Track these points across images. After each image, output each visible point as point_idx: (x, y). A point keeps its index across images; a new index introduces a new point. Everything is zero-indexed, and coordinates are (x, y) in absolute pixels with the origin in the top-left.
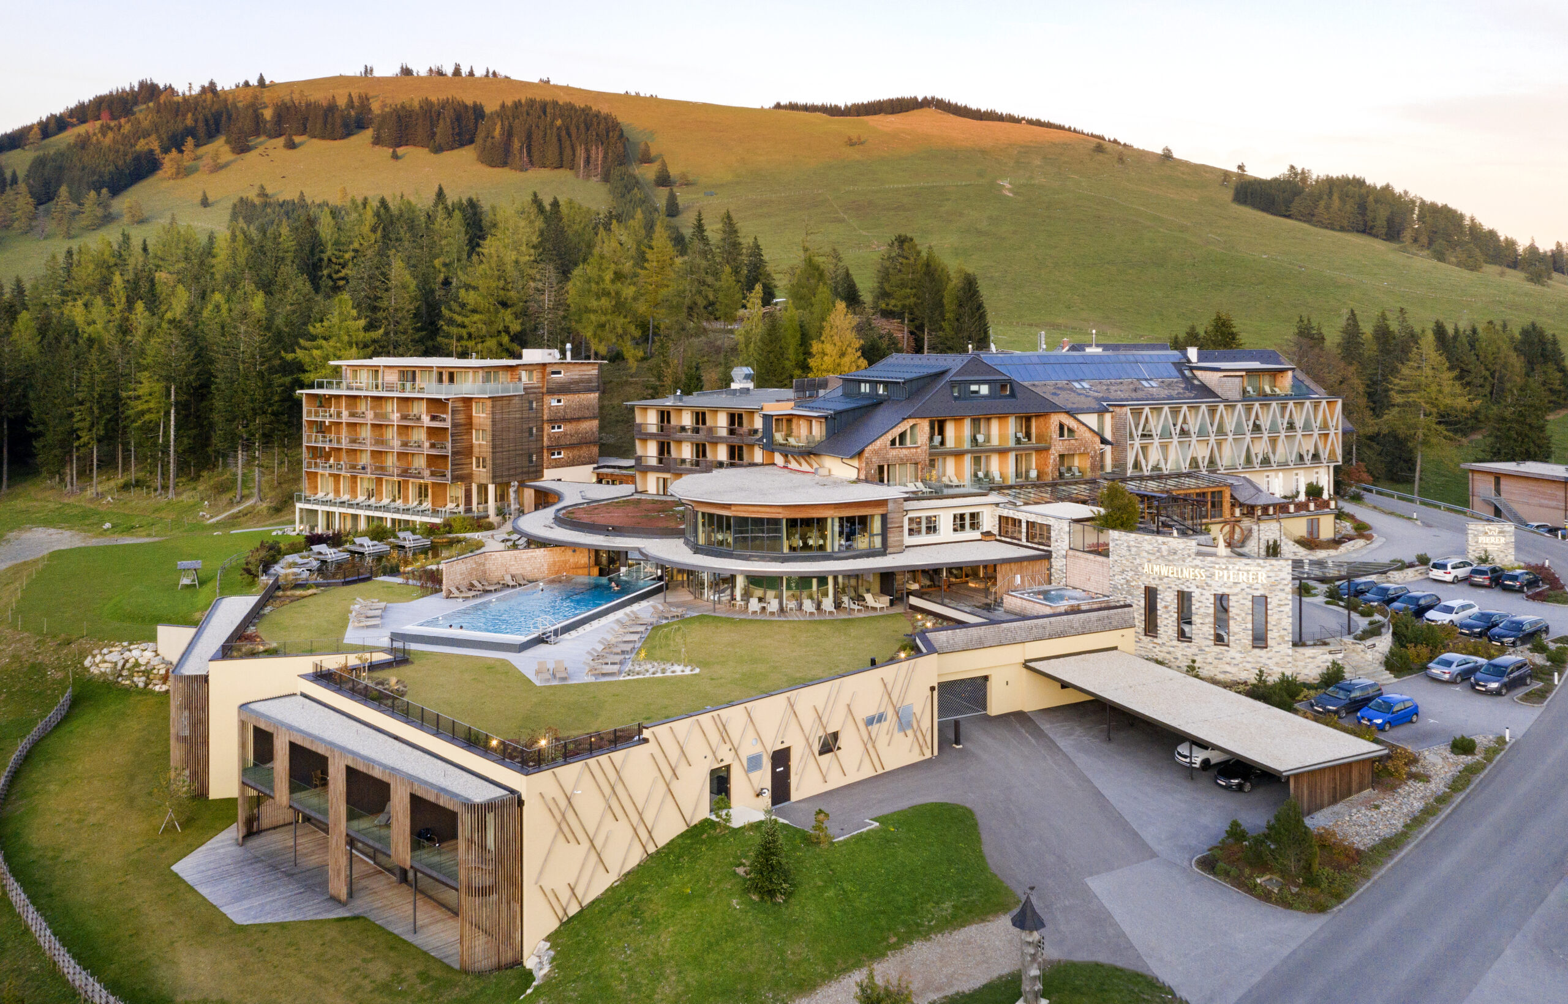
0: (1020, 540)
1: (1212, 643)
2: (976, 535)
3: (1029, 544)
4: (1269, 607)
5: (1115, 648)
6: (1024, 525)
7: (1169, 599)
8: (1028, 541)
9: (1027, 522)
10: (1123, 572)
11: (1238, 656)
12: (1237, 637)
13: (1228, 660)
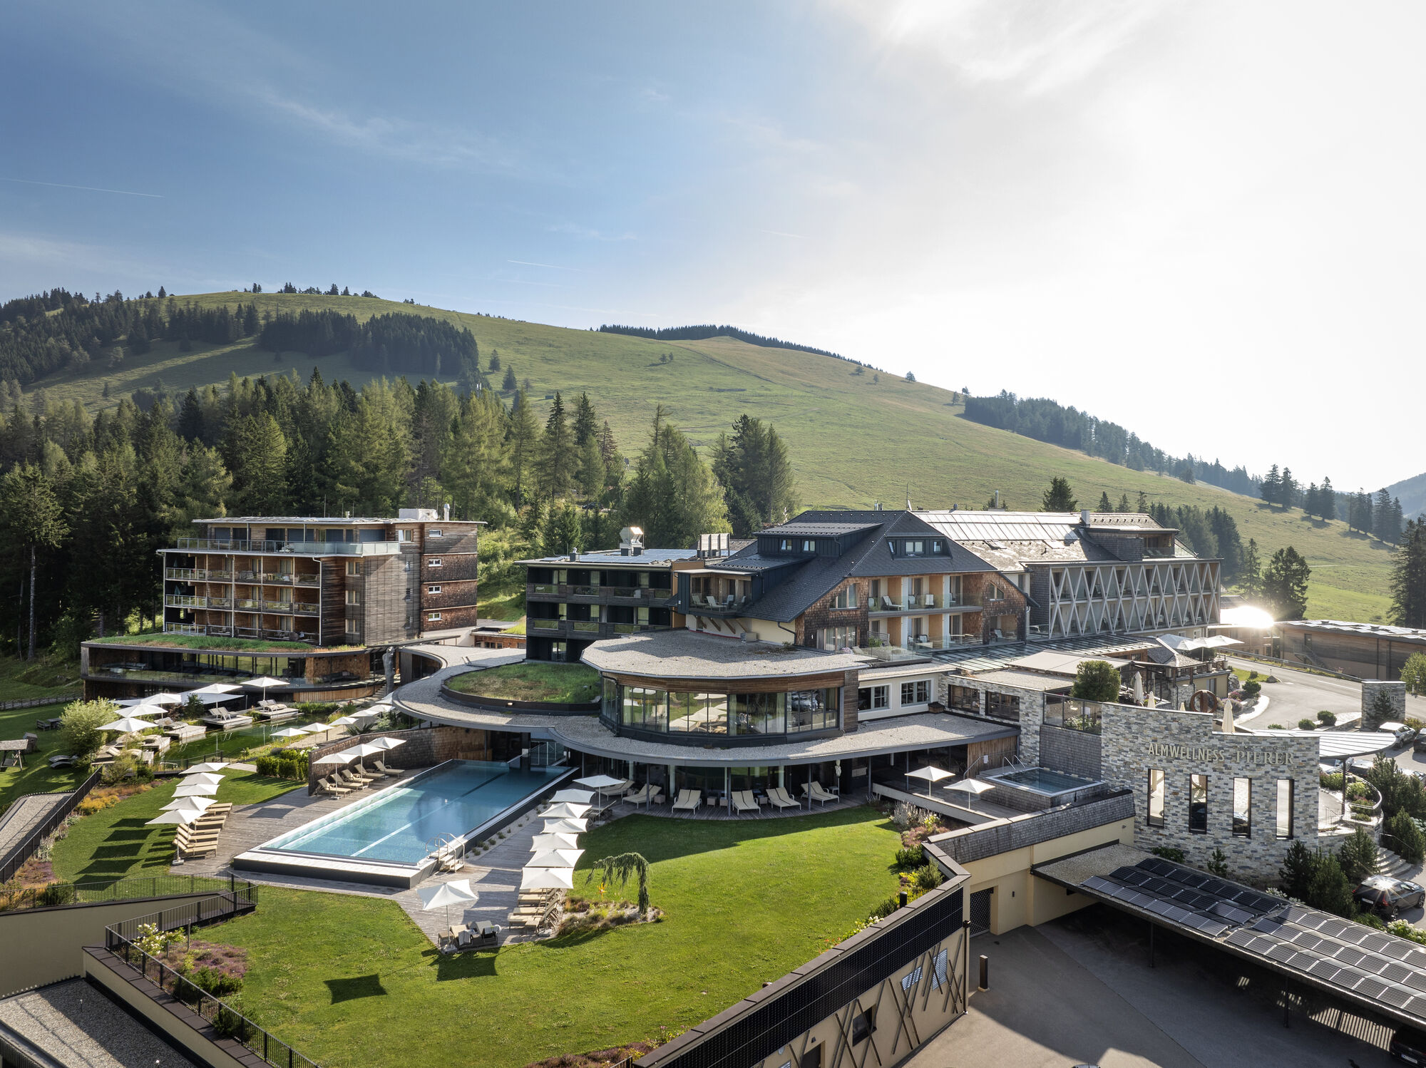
0: (978, 713)
1: (1230, 834)
2: (924, 707)
3: (989, 718)
4: (1296, 791)
5: (1117, 842)
6: (982, 697)
7: (1179, 784)
8: (987, 714)
9: (987, 693)
10: (1120, 751)
11: (1260, 849)
12: (1259, 827)
13: (1249, 853)
